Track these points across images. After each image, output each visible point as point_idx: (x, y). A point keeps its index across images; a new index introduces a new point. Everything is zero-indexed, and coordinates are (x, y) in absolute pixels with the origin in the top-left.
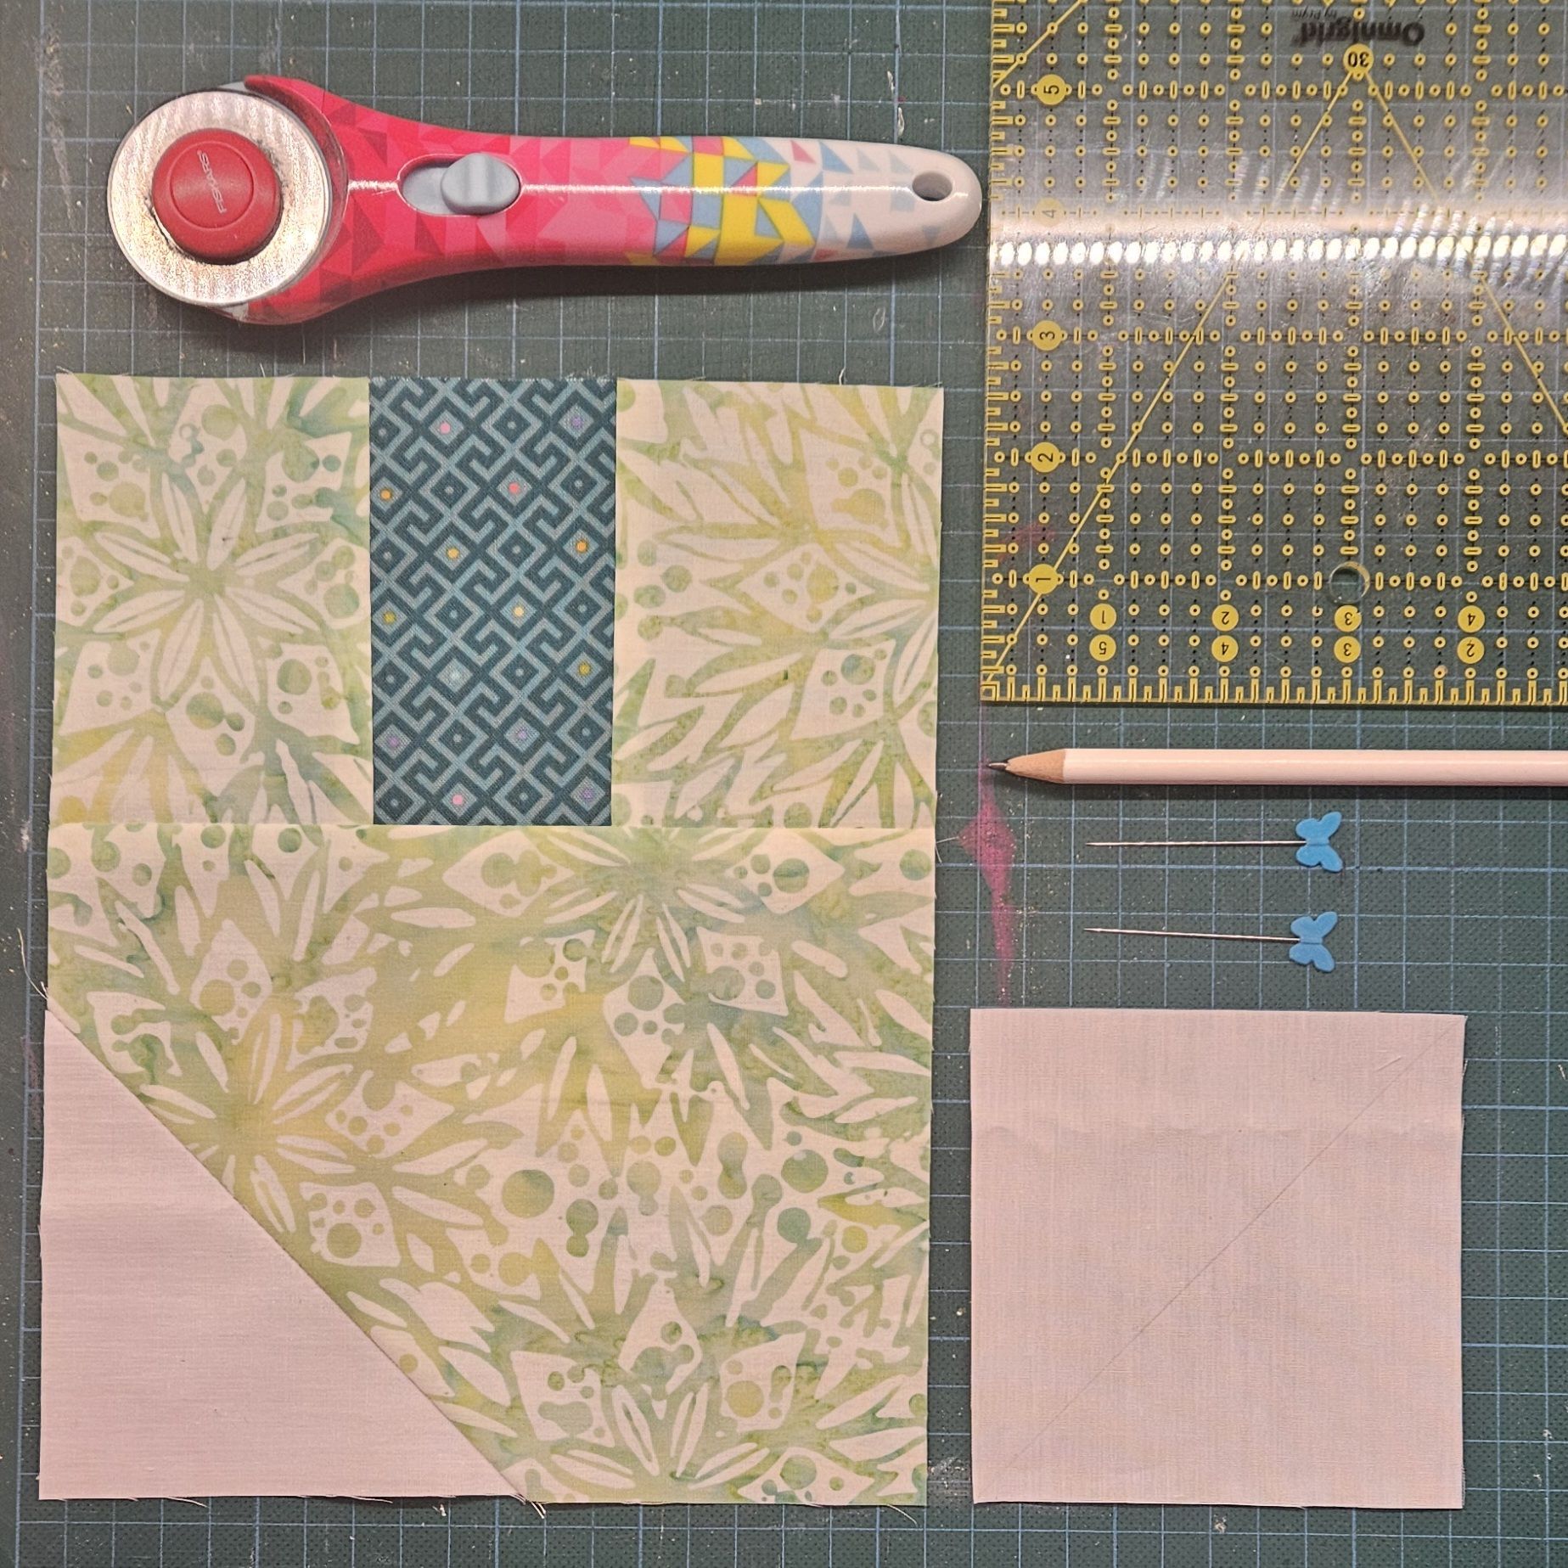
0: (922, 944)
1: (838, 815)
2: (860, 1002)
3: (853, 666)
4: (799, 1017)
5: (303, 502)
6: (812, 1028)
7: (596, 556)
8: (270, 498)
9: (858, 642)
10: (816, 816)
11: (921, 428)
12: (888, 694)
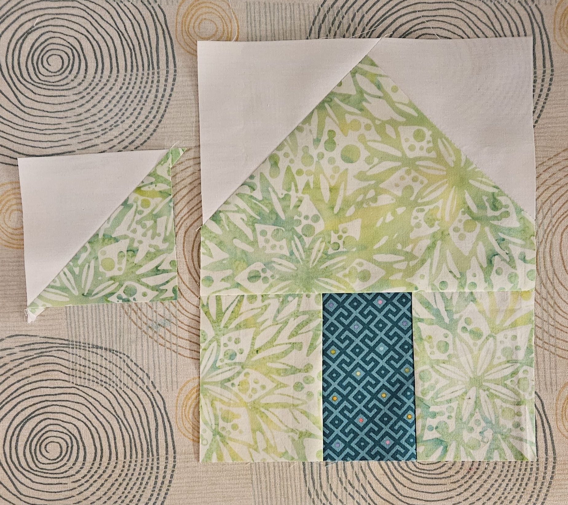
0: (205, 251)
1: (237, 300)
2: (228, 229)
3: (232, 356)
4: (250, 223)
5: (441, 413)
6: (246, 219)
7: (329, 395)
8: (453, 414)
9: (230, 365)
10: (245, 300)
11: (208, 446)
12: (219, 346)
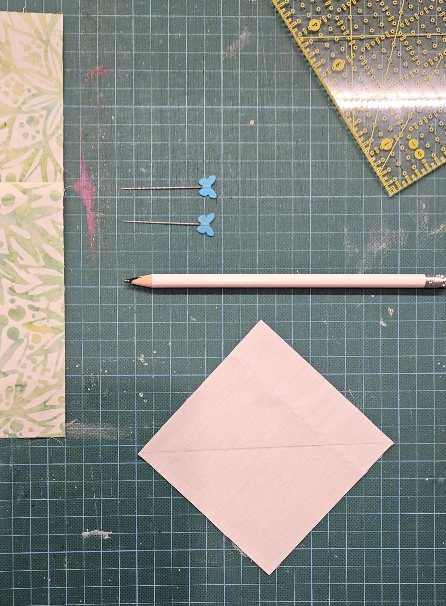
0: (59, 226)
1: (26, 177)
2: (36, 248)
3: (31, 120)
4: (13, 255)
6: (18, 259)
9: (33, 111)
10: (18, 178)
11: (55, 29)
12: (44, 131)
